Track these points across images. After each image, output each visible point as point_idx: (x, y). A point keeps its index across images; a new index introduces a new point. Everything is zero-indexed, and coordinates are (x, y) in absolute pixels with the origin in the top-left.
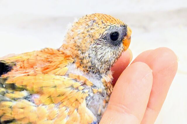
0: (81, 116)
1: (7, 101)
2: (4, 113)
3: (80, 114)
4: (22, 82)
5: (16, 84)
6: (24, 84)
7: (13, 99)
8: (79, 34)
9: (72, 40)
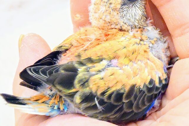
0: (155, 64)
1: (94, 75)
2: (98, 86)
3: (153, 62)
4: (96, 54)
5: (92, 58)
6: (99, 54)
7: (98, 72)
8: (104, 13)
9: (101, 20)
